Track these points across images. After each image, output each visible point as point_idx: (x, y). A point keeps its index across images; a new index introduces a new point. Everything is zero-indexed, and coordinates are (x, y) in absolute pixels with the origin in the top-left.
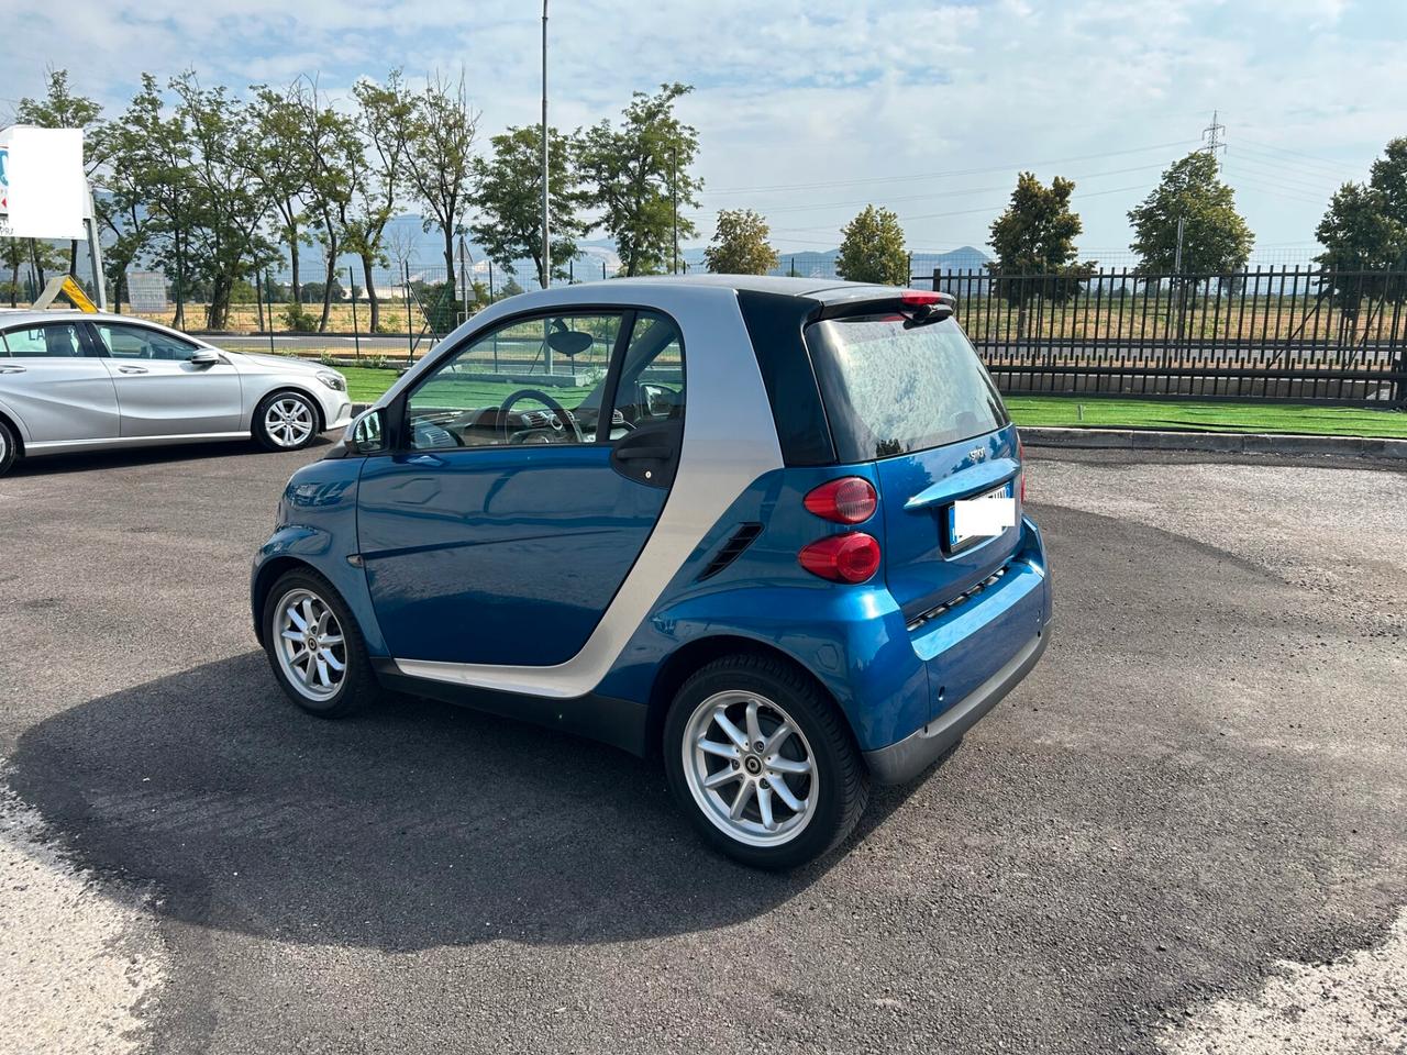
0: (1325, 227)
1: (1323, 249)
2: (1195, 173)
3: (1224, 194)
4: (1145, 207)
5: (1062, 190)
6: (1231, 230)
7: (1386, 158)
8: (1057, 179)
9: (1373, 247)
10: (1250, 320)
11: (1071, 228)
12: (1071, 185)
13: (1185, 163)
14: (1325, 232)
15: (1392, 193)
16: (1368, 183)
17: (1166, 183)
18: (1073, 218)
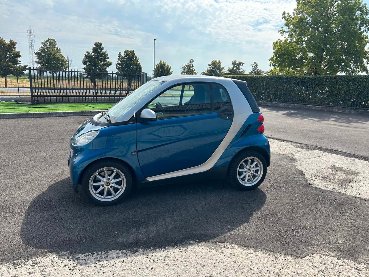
0: (84, 61)
1: (85, 66)
2: (51, 44)
3: (59, 51)
4: (39, 51)
5: (13, 44)
6: (63, 60)
7: (95, 46)
8: (11, 40)
9: (95, 66)
10: (62, 82)
11: (18, 55)
12: (16, 43)
13: (47, 41)
14: (84, 62)
15: (97, 54)
16: (92, 52)
17: (43, 45)
18: (18, 52)
